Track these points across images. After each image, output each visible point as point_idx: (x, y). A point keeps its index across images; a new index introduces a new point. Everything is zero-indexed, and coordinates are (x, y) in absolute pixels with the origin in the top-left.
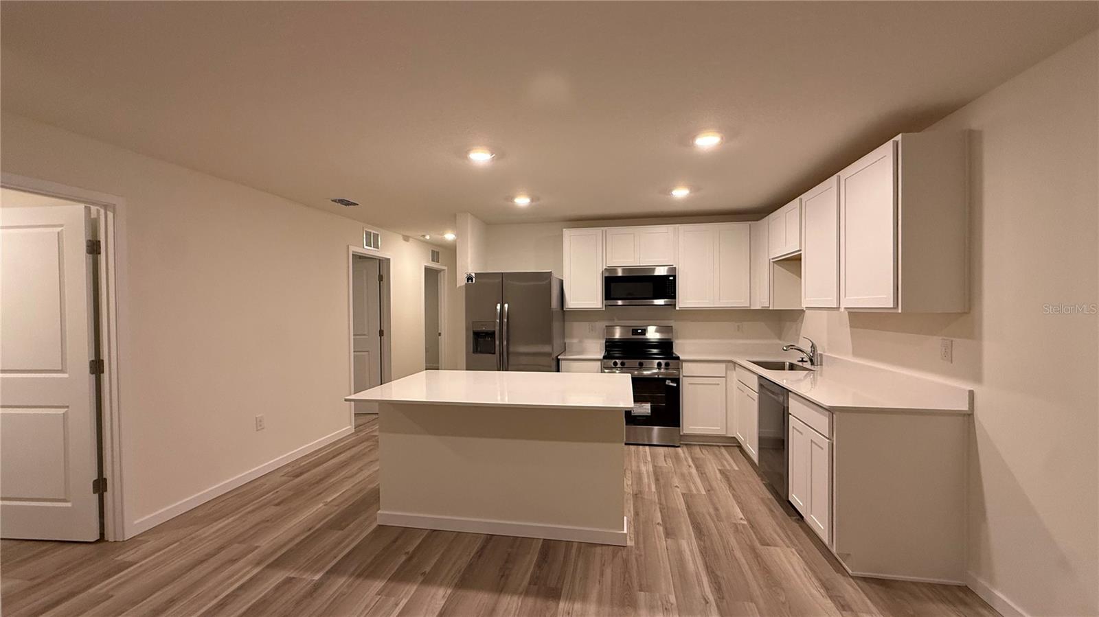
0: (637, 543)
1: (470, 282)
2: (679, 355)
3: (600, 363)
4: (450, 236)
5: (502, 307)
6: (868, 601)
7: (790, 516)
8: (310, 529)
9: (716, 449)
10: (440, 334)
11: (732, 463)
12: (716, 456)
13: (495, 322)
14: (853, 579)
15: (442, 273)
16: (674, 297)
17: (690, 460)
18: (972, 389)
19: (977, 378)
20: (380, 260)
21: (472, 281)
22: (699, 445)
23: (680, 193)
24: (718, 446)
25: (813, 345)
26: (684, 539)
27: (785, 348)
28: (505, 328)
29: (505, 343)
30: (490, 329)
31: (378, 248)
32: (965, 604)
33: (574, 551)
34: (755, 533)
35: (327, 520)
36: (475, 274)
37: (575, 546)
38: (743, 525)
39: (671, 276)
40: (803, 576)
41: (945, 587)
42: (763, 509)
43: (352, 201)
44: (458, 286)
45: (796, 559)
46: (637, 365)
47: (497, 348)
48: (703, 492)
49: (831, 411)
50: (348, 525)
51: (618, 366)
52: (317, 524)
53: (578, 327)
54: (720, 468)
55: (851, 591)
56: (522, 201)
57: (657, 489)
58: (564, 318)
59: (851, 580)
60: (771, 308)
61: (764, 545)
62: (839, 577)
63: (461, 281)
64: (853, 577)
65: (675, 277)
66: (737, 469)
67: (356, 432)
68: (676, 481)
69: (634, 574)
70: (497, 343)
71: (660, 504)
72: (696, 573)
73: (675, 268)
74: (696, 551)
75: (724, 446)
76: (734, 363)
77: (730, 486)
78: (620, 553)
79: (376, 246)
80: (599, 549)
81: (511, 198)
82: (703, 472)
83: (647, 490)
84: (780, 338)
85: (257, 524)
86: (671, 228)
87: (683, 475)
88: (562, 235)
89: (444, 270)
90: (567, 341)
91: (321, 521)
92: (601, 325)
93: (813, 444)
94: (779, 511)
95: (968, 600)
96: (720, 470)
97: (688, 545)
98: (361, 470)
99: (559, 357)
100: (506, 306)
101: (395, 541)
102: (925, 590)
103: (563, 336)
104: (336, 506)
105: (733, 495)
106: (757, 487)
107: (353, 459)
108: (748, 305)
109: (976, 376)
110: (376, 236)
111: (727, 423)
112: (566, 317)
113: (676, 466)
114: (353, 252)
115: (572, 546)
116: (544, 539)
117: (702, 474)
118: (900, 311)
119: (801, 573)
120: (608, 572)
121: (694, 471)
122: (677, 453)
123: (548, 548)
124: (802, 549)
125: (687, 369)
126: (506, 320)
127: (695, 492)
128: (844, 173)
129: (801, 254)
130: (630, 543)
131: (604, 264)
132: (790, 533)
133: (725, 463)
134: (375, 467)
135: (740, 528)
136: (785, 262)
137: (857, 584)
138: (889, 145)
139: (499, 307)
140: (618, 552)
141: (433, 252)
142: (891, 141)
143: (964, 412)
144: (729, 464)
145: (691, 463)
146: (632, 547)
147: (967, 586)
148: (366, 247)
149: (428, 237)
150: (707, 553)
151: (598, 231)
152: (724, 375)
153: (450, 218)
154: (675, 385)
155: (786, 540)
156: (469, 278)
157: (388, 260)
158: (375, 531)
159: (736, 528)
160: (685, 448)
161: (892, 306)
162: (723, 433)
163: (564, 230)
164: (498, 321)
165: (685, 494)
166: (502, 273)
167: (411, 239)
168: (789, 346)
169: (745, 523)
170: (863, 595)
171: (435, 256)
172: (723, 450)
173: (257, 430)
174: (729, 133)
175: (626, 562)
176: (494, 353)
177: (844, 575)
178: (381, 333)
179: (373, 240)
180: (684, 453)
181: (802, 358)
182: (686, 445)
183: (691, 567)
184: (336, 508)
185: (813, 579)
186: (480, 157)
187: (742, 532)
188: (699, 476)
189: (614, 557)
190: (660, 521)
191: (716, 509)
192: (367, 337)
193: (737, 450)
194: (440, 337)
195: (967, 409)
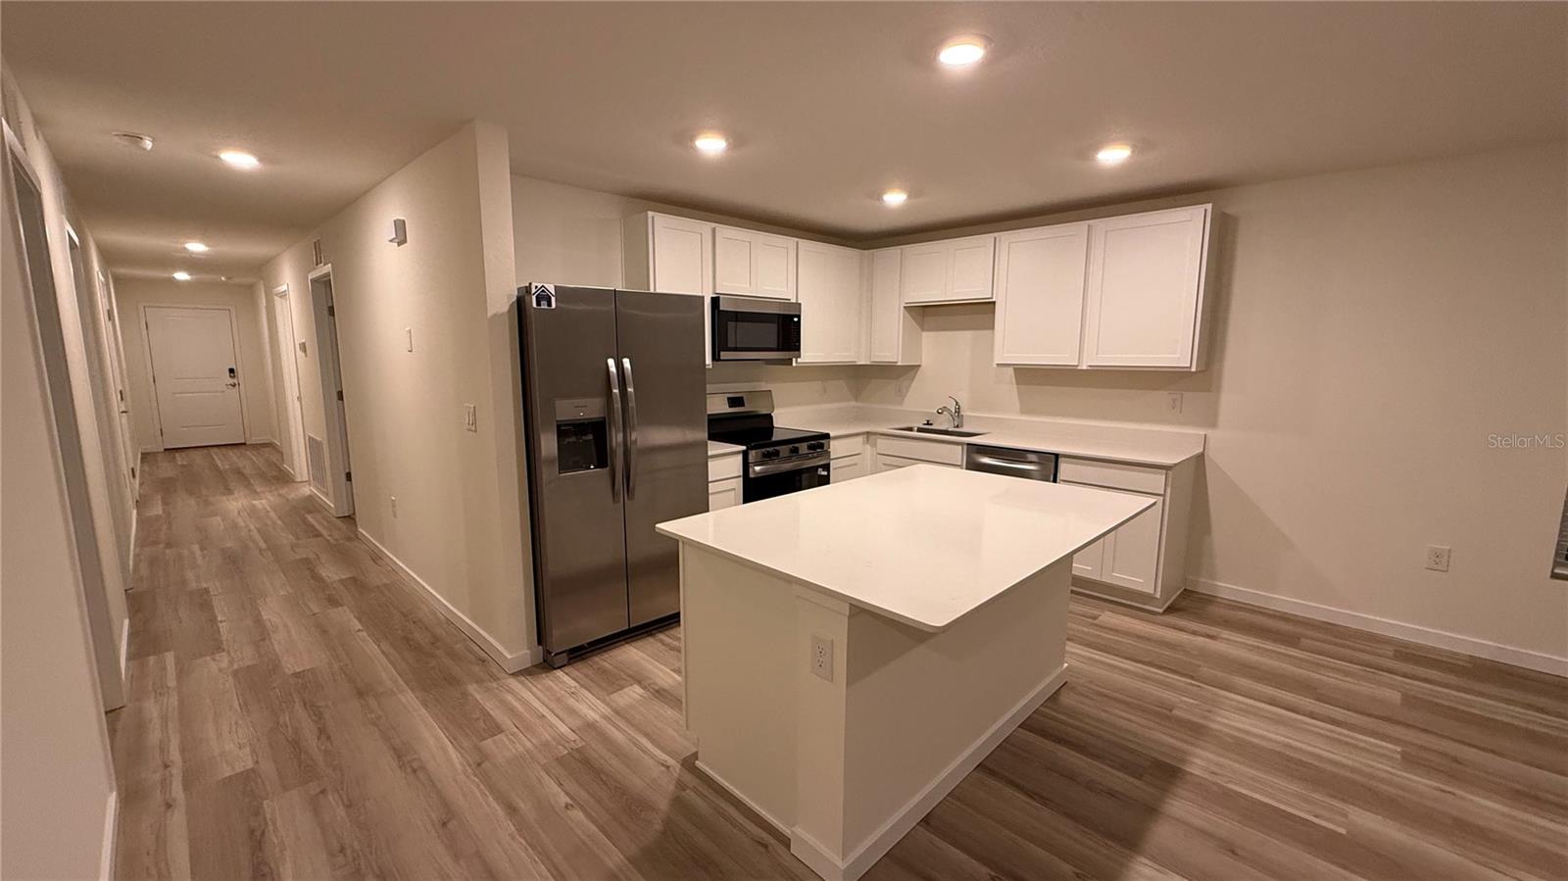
1: (544, 305)
3: (740, 458)
5: (619, 365)
16: (798, 349)
19: (1213, 424)
25: (957, 404)
27: (940, 411)
36: (555, 287)
39: (796, 317)
46: (789, 453)
51: (771, 458)
60: (899, 364)
64: (1164, 614)
65: (799, 317)
73: (799, 305)
76: (871, 434)
100: (626, 363)
108: (857, 360)
118: (1193, 369)
126: (631, 391)
129: (994, 302)
131: (712, 287)
138: (1197, 211)
139: (612, 364)
142: (1202, 207)
151: (704, 228)
152: (861, 451)
154: (826, 473)
161: (1188, 365)
163: (651, 214)
166: (616, 292)
168: (942, 408)
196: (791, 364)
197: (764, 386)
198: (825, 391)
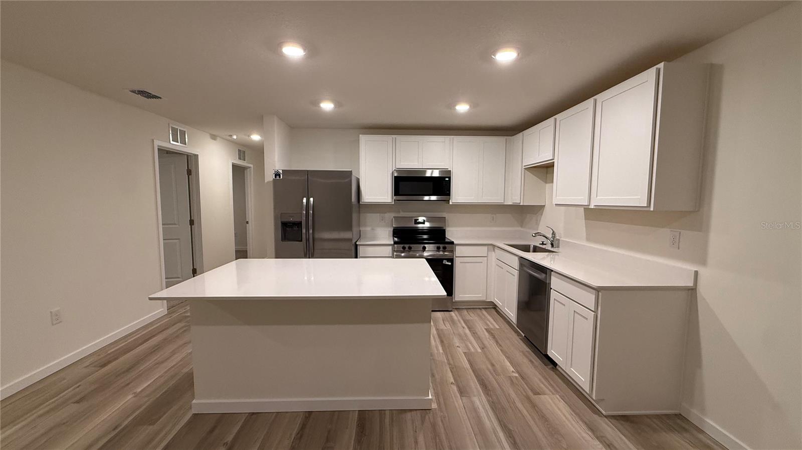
0: (439, 404)
1: (278, 178)
2: (453, 240)
3: (390, 248)
4: (256, 137)
5: (308, 201)
6: (623, 438)
7: (546, 365)
8: (116, 428)
9: (478, 311)
10: (247, 222)
11: (493, 323)
12: (481, 318)
13: (301, 213)
14: (606, 418)
15: (248, 170)
16: (449, 194)
17: (462, 322)
18: (696, 270)
19: (703, 262)
20: (188, 156)
21: (280, 177)
22: (466, 308)
23: (462, 108)
24: (479, 308)
25: (553, 232)
26: (475, 396)
27: (534, 235)
28: (311, 218)
29: (311, 231)
30: (297, 219)
31: (186, 144)
32: (686, 430)
33: (387, 421)
34: (526, 384)
35: (134, 415)
36: (282, 170)
37: (387, 413)
38: (516, 377)
39: (447, 177)
40: (571, 420)
41: (666, 415)
42: (526, 361)
43: (153, 94)
44: (266, 181)
45: (562, 404)
46: (421, 249)
47: (304, 236)
48: (479, 350)
49: (598, 290)
50: (160, 418)
51: (406, 250)
52: (124, 421)
53: (371, 218)
54: (485, 327)
55: (610, 430)
56: (327, 106)
57: (443, 351)
58: (359, 210)
59: (605, 418)
60: (521, 204)
61: (536, 395)
62: (596, 417)
63: (269, 177)
64: (606, 417)
65: (450, 178)
66: (498, 327)
67: (169, 314)
68: (456, 342)
69: (443, 437)
70: (304, 231)
71: (449, 364)
72: (493, 429)
73: (450, 171)
74: (488, 407)
75: (483, 308)
76: (494, 246)
77: (497, 342)
78: (427, 417)
79: (183, 142)
80: (409, 415)
81: (316, 103)
82: (474, 332)
83: (436, 352)
84: (522, 226)
85: (51, 429)
86: (447, 139)
87: (460, 335)
88: (359, 140)
89: (250, 167)
90: (361, 229)
91: (128, 416)
92: (390, 216)
93: (576, 314)
94: (537, 362)
95: (687, 427)
96: (486, 329)
97: (480, 401)
98: (174, 353)
99: (357, 243)
100: (312, 199)
101: (212, 431)
102: (655, 420)
103: (359, 225)
104: (146, 396)
105: (501, 350)
106: (516, 342)
107: (166, 342)
108: (503, 202)
109: (702, 260)
110: (183, 134)
111: (486, 292)
112: (361, 209)
113: (453, 327)
114: (158, 146)
115: (385, 414)
116: (359, 411)
117: (474, 333)
118: (652, 209)
119: (569, 417)
120: (421, 439)
121: (467, 331)
122: (451, 317)
123: (364, 418)
124: (564, 395)
125: (459, 251)
126: (311, 212)
127: (473, 350)
128: (600, 97)
129: (554, 162)
130: (434, 406)
131: (394, 166)
132: (552, 383)
133: (488, 322)
134: (188, 349)
135: (515, 380)
136: (535, 169)
137: (609, 421)
138: (652, 72)
139: (305, 200)
140: (425, 417)
141: (239, 151)
142: (655, 67)
143: (689, 288)
144: (492, 324)
145: (464, 325)
146: (435, 409)
147: (680, 414)
148: (172, 142)
149: (235, 137)
150: (497, 408)
151: (389, 138)
152: (486, 255)
153: (258, 120)
154: (450, 264)
155: (549, 387)
156: (277, 174)
157: (196, 156)
158: (189, 422)
159: (511, 379)
160: (456, 312)
161: (646, 205)
162: (484, 299)
163: (360, 135)
164: (305, 212)
165: (465, 353)
166: (308, 171)
167: (218, 138)
168: (536, 233)
169: (517, 375)
170: (619, 432)
171: (242, 155)
172: (484, 312)
173: (53, 325)
174: (525, 50)
175: (434, 426)
176: (301, 241)
177: (600, 416)
178: (192, 222)
179: (180, 136)
180: (456, 315)
181: (543, 242)
182: (456, 309)
183: (487, 423)
184: (147, 399)
185: (581, 422)
186: (293, 52)
187: (517, 384)
188: (472, 335)
189: (423, 422)
190: (452, 380)
191: (493, 365)
192: (178, 226)
193: (493, 311)
194: (247, 225)
195: (692, 285)
196: (449, 203)
197: (444, 215)
198: (493, 220)
